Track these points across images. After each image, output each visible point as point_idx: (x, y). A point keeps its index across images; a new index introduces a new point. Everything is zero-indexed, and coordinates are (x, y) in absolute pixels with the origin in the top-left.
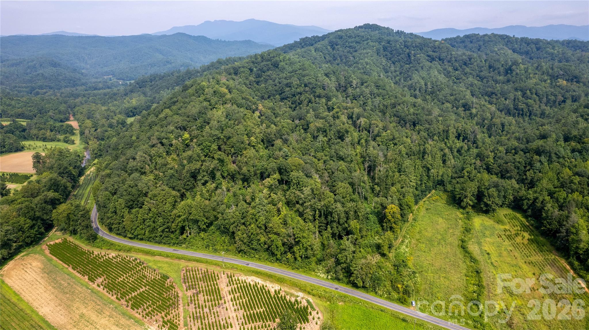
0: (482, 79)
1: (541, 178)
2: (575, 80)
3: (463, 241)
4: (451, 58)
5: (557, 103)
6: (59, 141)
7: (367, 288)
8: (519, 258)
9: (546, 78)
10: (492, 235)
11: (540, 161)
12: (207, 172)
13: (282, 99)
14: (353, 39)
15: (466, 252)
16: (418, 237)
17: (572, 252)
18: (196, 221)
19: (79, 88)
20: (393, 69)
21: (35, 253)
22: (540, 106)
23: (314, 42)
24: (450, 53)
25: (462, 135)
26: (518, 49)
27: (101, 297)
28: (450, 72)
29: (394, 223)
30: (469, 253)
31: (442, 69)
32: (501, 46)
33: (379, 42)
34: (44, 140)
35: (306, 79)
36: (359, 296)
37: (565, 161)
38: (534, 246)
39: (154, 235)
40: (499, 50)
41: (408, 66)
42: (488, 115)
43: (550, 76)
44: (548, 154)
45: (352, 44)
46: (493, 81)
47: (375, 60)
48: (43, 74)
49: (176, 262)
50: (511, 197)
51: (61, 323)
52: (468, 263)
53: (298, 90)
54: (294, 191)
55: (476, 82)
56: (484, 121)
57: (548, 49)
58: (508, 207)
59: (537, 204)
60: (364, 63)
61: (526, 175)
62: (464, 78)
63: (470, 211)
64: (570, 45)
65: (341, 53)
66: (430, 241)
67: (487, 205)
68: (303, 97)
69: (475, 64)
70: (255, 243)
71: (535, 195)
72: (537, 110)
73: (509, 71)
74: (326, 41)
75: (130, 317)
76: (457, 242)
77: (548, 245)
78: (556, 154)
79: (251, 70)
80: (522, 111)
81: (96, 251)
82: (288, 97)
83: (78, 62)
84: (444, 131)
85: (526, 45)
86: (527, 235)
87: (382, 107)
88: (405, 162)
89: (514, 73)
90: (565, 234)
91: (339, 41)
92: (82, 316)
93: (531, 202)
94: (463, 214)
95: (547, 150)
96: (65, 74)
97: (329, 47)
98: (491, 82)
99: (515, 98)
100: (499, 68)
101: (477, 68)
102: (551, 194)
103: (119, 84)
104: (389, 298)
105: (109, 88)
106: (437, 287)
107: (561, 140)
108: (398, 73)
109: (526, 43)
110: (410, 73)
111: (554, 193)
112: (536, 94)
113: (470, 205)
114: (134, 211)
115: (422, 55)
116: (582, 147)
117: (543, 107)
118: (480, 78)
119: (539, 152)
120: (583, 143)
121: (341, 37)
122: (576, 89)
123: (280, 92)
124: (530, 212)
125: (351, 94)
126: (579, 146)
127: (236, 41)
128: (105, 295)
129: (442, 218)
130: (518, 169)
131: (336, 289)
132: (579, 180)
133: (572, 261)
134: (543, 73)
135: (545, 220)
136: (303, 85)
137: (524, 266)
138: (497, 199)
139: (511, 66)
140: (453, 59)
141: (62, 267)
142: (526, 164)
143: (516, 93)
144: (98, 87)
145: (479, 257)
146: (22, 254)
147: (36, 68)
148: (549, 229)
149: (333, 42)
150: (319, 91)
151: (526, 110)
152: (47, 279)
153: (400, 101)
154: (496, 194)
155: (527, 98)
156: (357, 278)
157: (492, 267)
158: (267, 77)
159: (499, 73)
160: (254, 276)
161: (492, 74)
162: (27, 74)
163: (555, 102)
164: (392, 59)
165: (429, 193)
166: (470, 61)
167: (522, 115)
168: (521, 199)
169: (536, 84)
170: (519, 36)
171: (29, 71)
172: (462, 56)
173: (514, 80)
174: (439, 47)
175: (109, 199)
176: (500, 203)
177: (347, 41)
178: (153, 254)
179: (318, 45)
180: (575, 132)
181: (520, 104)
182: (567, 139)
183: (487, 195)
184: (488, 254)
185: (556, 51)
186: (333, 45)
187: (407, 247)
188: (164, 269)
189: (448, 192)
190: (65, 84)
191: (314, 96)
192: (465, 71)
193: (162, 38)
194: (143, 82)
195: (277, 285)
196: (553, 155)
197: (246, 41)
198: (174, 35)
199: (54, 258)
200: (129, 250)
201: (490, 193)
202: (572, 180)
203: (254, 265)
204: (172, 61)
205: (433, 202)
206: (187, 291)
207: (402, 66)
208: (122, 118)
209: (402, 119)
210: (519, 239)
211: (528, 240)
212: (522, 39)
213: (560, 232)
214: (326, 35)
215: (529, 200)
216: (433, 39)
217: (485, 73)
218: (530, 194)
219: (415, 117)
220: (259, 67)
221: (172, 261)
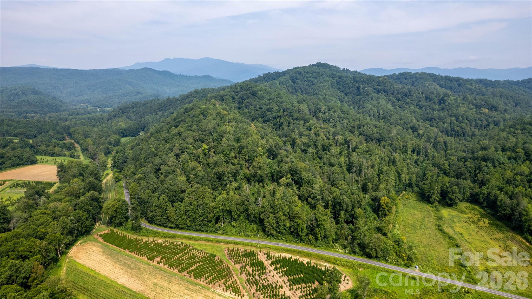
0: (421, 107)
1: (489, 178)
2: (494, 109)
3: (439, 226)
4: (393, 91)
5: (483, 126)
6: (65, 156)
7: (379, 257)
8: (485, 237)
9: (472, 107)
10: (459, 221)
11: (487, 166)
12: (231, 174)
13: (265, 122)
14: (311, 75)
15: (444, 233)
16: (403, 223)
17: (525, 230)
18: (230, 212)
19: (63, 113)
20: (346, 99)
21: (90, 241)
22: (471, 129)
23: (275, 77)
24: (392, 87)
25: (416, 150)
26: (444, 85)
27: (165, 271)
28: (394, 102)
29: (388, 211)
30: (446, 234)
31: (387, 100)
32: (431, 82)
33: (333, 78)
34: (52, 155)
35: (284, 105)
36: (374, 264)
37: (505, 166)
38: (493, 228)
39: (193, 224)
40: (429, 85)
41: (358, 97)
42: (433, 135)
43: (475, 105)
44: (492, 161)
45: (310, 79)
46: (430, 109)
47: (332, 92)
48: (28, 101)
49: (217, 244)
50: (468, 193)
51: (141, 289)
52: (448, 240)
53: (278, 114)
54: (306, 187)
55: (417, 110)
56: (430, 140)
57: (467, 85)
58: (467, 201)
59: (490, 197)
60: (323, 94)
61: (477, 177)
62: (406, 107)
63: (438, 205)
64: (482, 83)
65: (302, 86)
66: (413, 226)
67: (451, 199)
68: (282, 120)
69: (414, 95)
70: (282, 228)
71: (488, 191)
72: (468, 132)
73: (442, 101)
74: (287, 76)
75: (196, 284)
76: (434, 227)
77: (505, 226)
78: (497, 160)
79: (233, 98)
80: (458, 132)
81: (145, 239)
82: (270, 120)
83: (55, 91)
84: (403, 146)
85: (449, 82)
86: (487, 221)
87: (350, 128)
88: (384, 167)
89: (447, 103)
90: (518, 216)
91: (299, 76)
92: (155, 284)
93: (485, 196)
94: (433, 207)
95: (491, 157)
96: (48, 101)
97: (290, 81)
98: (429, 110)
99: (451, 122)
100: (434, 99)
101: (416, 99)
102: (501, 189)
103: (98, 111)
104: (398, 264)
105: (89, 113)
106: (430, 256)
107: (499, 150)
108: (351, 102)
109: (449, 80)
110: (362, 103)
111: (503, 188)
112: (467, 119)
113: (437, 201)
114: (176, 204)
115: (370, 88)
116: (516, 155)
117: (473, 129)
118: (419, 106)
119: (485, 159)
120: (516, 152)
121: (300, 73)
122: (496, 116)
123: (263, 116)
124: (485, 204)
125: (321, 118)
126: (513, 155)
127: (197, 76)
128: (167, 270)
129: (417, 210)
130: (470, 172)
131: (354, 259)
132: (520, 178)
133: (526, 236)
134: (469, 103)
135: (500, 207)
136: (282, 110)
137: (491, 241)
138: (459, 195)
139: (443, 98)
140: (396, 92)
141: (119, 251)
142: (475, 168)
143: (452, 118)
144: (80, 113)
145: (455, 236)
146: (80, 242)
147: (19, 95)
148: (504, 214)
149: (293, 77)
150: (296, 115)
151: (460, 132)
152: (111, 259)
153: (364, 123)
154: (457, 190)
155: (460, 122)
156: (372, 249)
157: (466, 243)
158: (248, 104)
159: (434, 103)
160: (285, 253)
161: (428, 104)
162: (11, 101)
163: (481, 125)
164: (345, 92)
165: (402, 193)
166: (409, 93)
167: (458, 135)
168: (477, 194)
169: (466, 111)
170: (443, 74)
171: (12, 98)
172: (402, 89)
173: (448, 108)
174: (383, 82)
175: (150, 196)
176: (461, 198)
177: (305, 77)
178: (195, 239)
179: (282, 79)
180: (508, 145)
181: (455, 127)
182: (503, 150)
183: (451, 191)
184: (461, 234)
185: (473, 87)
186: (293, 79)
187: (398, 230)
188: (209, 249)
189: (416, 192)
190: (48, 110)
191: (292, 119)
192: (407, 101)
193: (131, 72)
194: (126, 108)
195: (306, 259)
196: (496, 161)
197: (205, 76)
198: (141, 69)
199: (109, 244)
200: (174, 237)
201: (454, 190)
202: (515, 178)
203: (283, 245)
204: (143, 92)
205: (406, 200)
206: (235, 265)
207: (353, 98)
208: (118, 137)
209: (368, 137)
210: (481, 224)
211: (489, 223)
212: (446, 77)
213: (514, 215)
214: (286, 71)
215: (484, 194)
216: (377, 76)
217: (423, 103)
218: (484, 190)
219: (378, 135)
220: (239, 95)
221: (213, 244)
